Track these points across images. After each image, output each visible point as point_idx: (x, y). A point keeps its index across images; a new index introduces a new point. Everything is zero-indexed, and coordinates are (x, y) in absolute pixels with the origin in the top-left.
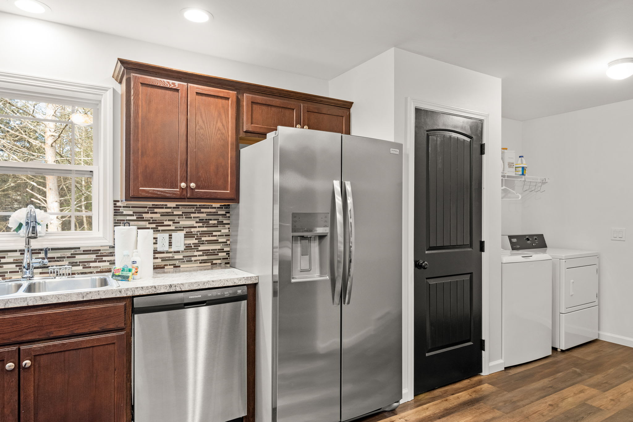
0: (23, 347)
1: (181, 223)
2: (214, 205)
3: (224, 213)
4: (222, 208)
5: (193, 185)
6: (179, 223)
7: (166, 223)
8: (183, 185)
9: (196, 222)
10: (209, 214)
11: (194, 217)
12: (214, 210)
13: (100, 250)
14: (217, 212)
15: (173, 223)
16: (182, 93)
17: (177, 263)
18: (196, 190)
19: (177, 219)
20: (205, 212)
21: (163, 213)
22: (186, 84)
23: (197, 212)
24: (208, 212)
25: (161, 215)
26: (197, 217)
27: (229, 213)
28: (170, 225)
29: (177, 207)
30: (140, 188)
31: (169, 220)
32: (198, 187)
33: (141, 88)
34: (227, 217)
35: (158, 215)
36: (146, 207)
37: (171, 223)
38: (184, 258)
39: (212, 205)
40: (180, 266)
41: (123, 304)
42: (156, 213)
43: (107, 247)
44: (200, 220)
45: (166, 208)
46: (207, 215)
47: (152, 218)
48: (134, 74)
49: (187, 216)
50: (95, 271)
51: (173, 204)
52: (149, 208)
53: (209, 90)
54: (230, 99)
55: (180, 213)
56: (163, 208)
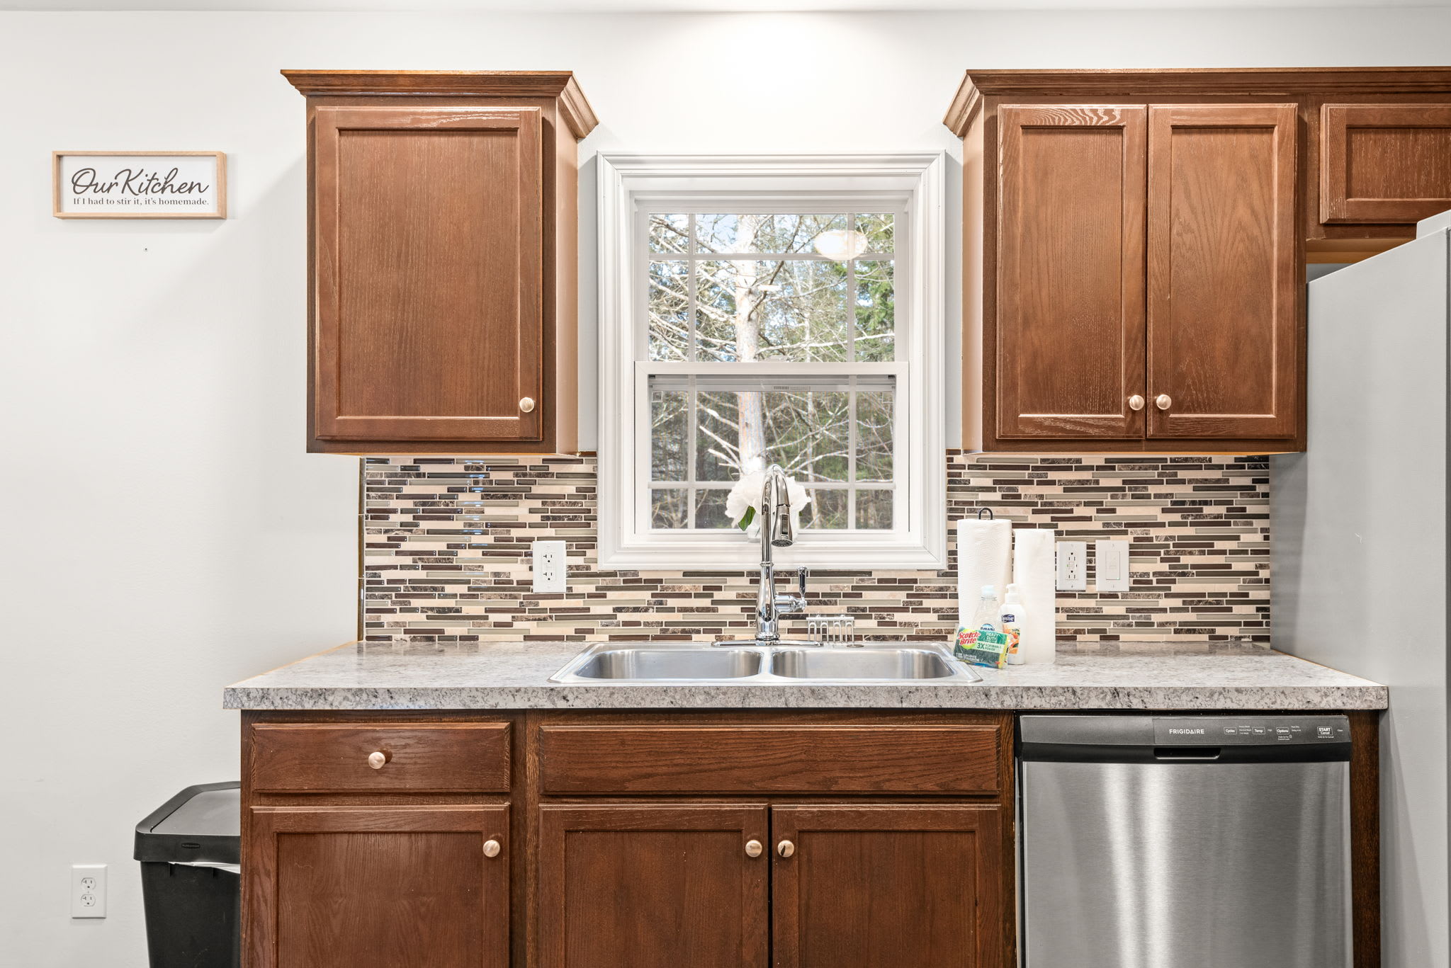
0: (778, 807)
1: (1121, 511)
2: (1218, 458)
3: (1247, 481)
4: (1243, 467)
5: (1163, 400)
6: (1113, 511)
7: (1079, 511)
8: (1136, 400)
9: (1164, 511)
10: (1201, 485)
11: (1157, 496)
12: (1217, 474)
13: (915, 581)
14: (1227, 481)
15: (1098, 511)
16: (1132, 136)
17: (1110, 627)
18: (1172, 416)
19: (1107, 500)
20: (1190, 481)
21: (1071, 482)
22: (1142, 107)
23: (1165, 479)
24: (1197, 481)
25: (1065, 490)
26: (1166, 496)
27: (1266, 481)
28: (1089, 519)
29: (1109, 466)
30: (1021, 416)
31: (1087, 504)
32: (1177, 406)
33: (1021, 139)
34: (1258, 495)
35: (1057, 490)
36: (1027, 468)
37: (1091, 511)
38: (1130, 614)
39: (1210, 460)
40: (1116, 638)
41: (992, 728)
42: (1052, 483)
43: (932, 572)
44: (1174, 503)
45: (1078, 469)
46: (1195, 489)
47: (1041, 497)
48: (1005, 106)
49: (1137, 490)
50: (905, 635)
51: (1097, 458)
52: (1035, 468)
53: (1211, 113)
54: (1276, 128)
55: (1117, 483)
56: (1069, 469)
